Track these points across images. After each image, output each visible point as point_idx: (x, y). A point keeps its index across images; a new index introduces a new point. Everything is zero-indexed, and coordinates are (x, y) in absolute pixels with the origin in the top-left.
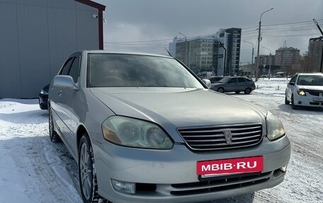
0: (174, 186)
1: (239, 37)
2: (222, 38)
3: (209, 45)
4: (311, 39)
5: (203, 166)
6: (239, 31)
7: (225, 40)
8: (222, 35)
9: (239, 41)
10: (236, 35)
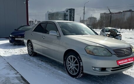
0: (113, 68)
1: (74, 12)
2: (67, 12)
3: (62, 15)
4: (101, 14)
5: (119, 62)
6: (74, 10)
7: (68, 13)
8: (67, 11)
9: (74, 14)
10: (73, 11)
